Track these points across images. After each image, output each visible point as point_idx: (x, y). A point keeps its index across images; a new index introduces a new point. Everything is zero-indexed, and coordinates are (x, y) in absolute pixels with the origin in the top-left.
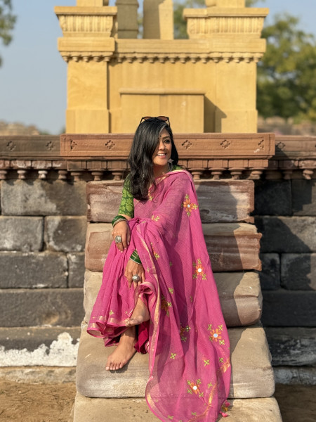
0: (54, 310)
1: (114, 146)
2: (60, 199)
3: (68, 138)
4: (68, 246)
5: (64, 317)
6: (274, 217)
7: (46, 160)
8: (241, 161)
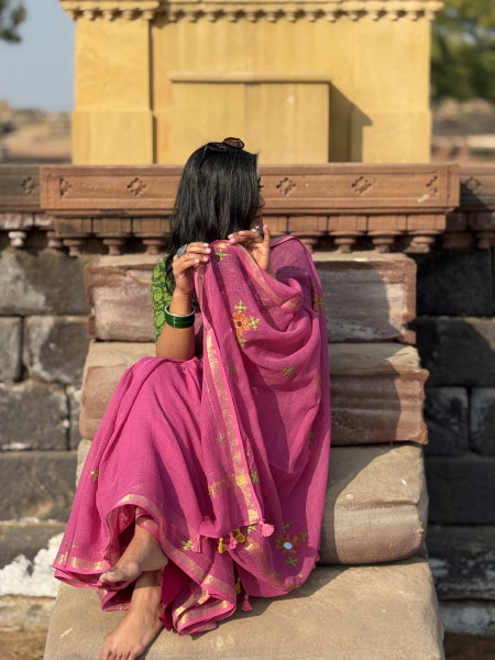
0: (43, 492)
1: (144, 190)
2: (53, 285)
3: (54, 174)
4: (69, 372)
5: (61, 503)
6: (458, 319)
7: (22, 212)
8: (394, 219)
